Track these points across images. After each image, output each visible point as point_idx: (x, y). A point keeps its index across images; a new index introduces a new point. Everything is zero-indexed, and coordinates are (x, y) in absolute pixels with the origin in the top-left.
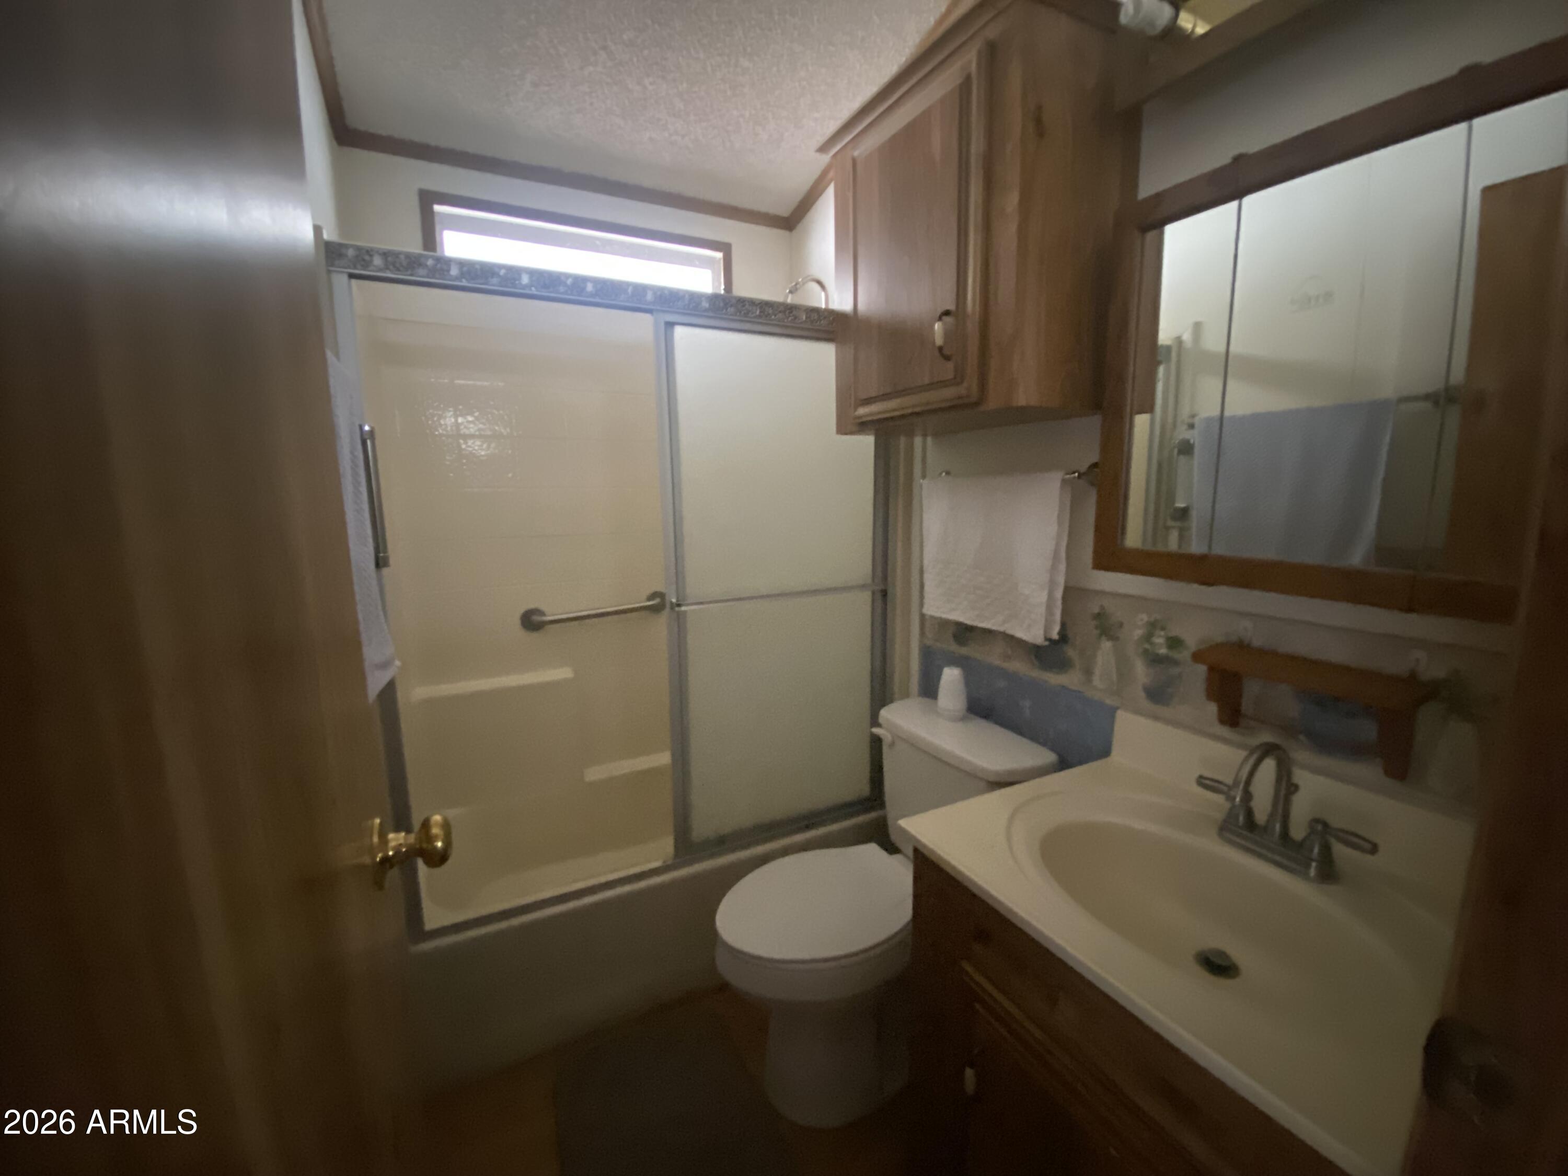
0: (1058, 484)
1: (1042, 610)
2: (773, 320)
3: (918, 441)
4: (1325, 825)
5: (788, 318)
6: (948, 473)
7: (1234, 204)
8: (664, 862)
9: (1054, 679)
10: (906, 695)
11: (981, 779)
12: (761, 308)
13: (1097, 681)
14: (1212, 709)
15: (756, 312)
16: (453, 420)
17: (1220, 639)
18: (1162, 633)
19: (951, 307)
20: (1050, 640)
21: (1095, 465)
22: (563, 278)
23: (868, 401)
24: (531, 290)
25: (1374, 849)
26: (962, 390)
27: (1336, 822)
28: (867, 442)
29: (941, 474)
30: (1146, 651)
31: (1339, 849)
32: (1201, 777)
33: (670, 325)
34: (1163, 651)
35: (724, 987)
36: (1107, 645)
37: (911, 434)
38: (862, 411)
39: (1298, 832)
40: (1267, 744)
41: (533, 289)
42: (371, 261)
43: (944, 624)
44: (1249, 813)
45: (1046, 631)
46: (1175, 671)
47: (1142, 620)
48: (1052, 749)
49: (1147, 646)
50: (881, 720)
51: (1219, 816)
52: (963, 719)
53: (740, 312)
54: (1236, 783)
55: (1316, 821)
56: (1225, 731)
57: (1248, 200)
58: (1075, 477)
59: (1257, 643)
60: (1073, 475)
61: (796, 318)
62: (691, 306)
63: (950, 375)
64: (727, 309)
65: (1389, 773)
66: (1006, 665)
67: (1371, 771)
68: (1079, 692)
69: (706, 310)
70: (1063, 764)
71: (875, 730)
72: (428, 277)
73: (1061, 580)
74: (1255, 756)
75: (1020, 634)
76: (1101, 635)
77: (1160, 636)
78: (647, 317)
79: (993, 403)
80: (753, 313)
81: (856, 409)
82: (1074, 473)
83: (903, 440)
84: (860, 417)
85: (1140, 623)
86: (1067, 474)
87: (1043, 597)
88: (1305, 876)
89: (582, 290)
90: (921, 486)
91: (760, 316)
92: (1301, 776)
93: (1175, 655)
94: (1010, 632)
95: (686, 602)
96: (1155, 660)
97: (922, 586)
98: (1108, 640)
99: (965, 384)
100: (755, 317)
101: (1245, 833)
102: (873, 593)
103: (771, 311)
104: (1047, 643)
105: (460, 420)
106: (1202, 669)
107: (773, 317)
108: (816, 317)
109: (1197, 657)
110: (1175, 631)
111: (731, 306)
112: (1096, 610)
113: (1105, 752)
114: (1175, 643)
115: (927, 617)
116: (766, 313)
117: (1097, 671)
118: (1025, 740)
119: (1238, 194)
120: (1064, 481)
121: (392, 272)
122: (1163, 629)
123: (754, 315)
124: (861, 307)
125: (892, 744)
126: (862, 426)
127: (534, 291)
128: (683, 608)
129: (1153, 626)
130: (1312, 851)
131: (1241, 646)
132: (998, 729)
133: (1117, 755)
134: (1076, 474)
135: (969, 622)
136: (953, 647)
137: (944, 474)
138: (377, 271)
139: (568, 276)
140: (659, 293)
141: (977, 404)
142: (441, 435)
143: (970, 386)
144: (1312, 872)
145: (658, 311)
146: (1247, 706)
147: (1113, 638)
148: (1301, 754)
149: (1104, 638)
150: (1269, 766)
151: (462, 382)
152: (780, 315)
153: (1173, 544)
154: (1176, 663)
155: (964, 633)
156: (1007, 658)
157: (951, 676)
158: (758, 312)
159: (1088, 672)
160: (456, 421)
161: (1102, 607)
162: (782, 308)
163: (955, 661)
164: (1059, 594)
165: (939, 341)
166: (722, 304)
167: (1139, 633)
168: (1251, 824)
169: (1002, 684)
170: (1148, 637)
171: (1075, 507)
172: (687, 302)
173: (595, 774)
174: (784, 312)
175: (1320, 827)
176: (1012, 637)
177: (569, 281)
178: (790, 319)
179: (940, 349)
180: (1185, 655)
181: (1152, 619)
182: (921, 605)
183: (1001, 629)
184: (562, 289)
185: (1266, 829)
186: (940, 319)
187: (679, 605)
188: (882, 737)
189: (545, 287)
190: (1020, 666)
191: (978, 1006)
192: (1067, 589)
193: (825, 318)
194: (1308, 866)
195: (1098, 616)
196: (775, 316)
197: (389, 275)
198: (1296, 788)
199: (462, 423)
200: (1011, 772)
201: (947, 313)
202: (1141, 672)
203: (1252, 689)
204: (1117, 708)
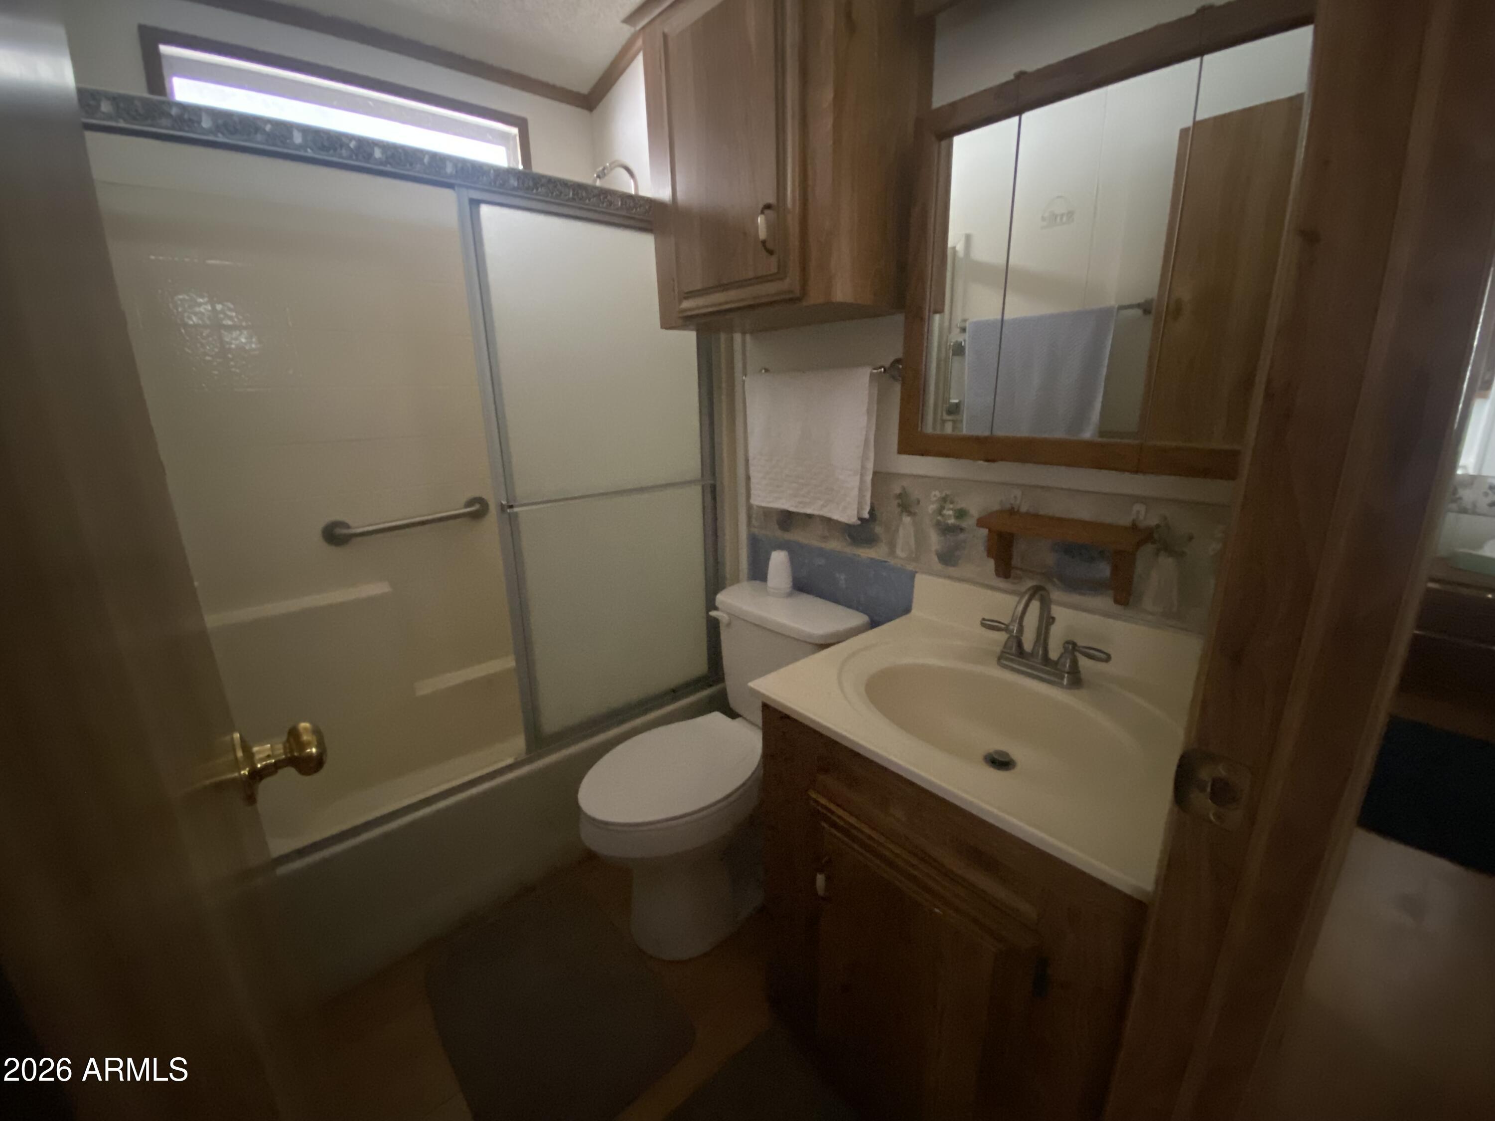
0: (866, 379)
1: (855, 492)
2: (587, 205)
3: (738, 337)
4: (1074, 644)
5: (603, 203)
6: (767, 370)
7: (1016, 119)
8: (516, 759)
9: (866, 553)
10: (736, 580)
11: (810, 643)
12: (574, 190)
13: (899, 552)
14: (991, 564)
15: (569, 194)
16: (209, 308)
17: (996, 507)
18: (951, 506)
19: (772, 200)
20: (860, 519)
21: (898, 361)
22: (344, 139)
23: (689, 295)
24: (306, 151)
25: (1108, 658)
26: (784, 285)
27: (1081, 643)
28: (689, 338)
29: (761, 371)
30: (938, 524)
31: (1083, 662)
32: (984, 619)
33: (475, 203)
34: (952, 521)
35: (591, 857)
36: (907, 520)
37: (730, 330)
38: (686, 304)
39: (1054, 654)
40: (1033, 587)
41: (309, 150)
42: (98, 106)
43: (767, 513)
44: (1020, 645)
45: (858, 512)
46: (962, 536)
47: (935, 496)
48: (864, 612)
49: (939, 518)
50: (717, 603)
51: (998, 649)
52: (789, 595)
53: (552, 193)
54: (1013, 621)
55: (1068, 642)
56: (1001, 583)
57: (1027, 116)
58: (881, 372)
59: (1024, 509)
60: (880, 370)
61: (611, 203)
62: (498, 183)
63: (774, 270)
64: (537, 189)
65: (1117, 601)
66: (823, 545)
67: (1104, 602)
68: (886, 562)
69: (514, 189)
70: (874, 624)
71: (713, 613)
72: (173, 128)
73: (870, 466)
74: (1026, 597)
75: (836, 516)
76: (902, 511)
77: (949, 509)
78: (448, 194)
79: (815, 297)
80: (566, 195)
81: (680, 302)
82: (880, 368)
83: (723, 336)
84: (685, 310)
85: (934, 499)
86: (875, 369)
87: (855, 482)
88: (1059, 685)
89: (369, 156)
90: (744, 381)
91: (573, 199)
92: (1057, 611)
93: (964, 524)
94: (828, 515)
95: (517, 504)
96: (946, 530)
97: (748, 478)
98: (909, 515)
99: (788, 280)
100: (568, 200)
101: (1017, 659)
102: (703, 487)
103: (584, 194)
104: (859, 522)
105: (219, 307)
106: (984, 532)
107: (587, 201)
108: (632, 204)
109: (981, 523)
110: (961, 504)
111: (542, 185)
112: (898, 491)
113: (907, 610)
114: (961, 514)
115: (755, 507)
116: (580, 195)
117: (900, 542)
118: (840, 607)
119: (1018, 111)
120: (872, 374)
121: (125, 120)
122: (952, 502)
123: (567, 197)
124: (680, 196)
125: (729, 625)
126: (686, 321)
127: (310, 153)
128: (516, 510)
129: (944, 499)
130: (1065, 666)
131: (1012, 512)
132: (819, 601)
133: (914, 611)
134: (883, 369)
135: (792, 509)
136: (779, 533)
137: (763, 371)
138: (104, 119)
139: (351, 137)
140: (460, 165)
141: (799, 299)
142: (195, 326)
143: (790, 282)
144: (1065, 682)
145: (460, 186)
146: (1016, 561)
147: (911, 514)
148: (1056, 594)
149: (904, 514)
150: (1035, 605)
151: (217, 262)
152: (594, 200)
153: (949, 429)
154: (962, 530)
155: (787, 519)
156: (825, 538)
157: (778, 560)
158: (571, 195)
159: (892, 546)
160: (214, 308)
161: (904, 489)
162: (596, 192)
163: (780, 546)
164: (869, 478)
165: (762, 234)
166: (531, 184)
167: (932, 508)
168: (1020, 651)
169: (821, 562)
170: (940, 511)
171: (881, 399)
172: (492, 177)
173: (426, 688)
174: (599, 195)
175: (1071, 647)
176: (828, 521)
177: (352, 145)
178: (605, 205)
179: (764, 242)
180: (969, 523)
181: (944, 495)
182: (748, 496)
183: (822, 513)
184: (344, 152)
185: (1032, 654)
186: (762, 212)
187: (511, 507)
188: (720, 618)
189: (323, 148)
190: (835, 545)
191: (824, 824)
192: (875, 473)
193: (640, 206)
194: (1062, 678)
195: (900, 496)
196: (589, 200)
197: (122, 124)
198: (1053, 619)
199: (222, 312)
200: (833, 635)
201: (768, 207)
202: (934, 540)
203: (1020, 548)
204: (916, 572)
